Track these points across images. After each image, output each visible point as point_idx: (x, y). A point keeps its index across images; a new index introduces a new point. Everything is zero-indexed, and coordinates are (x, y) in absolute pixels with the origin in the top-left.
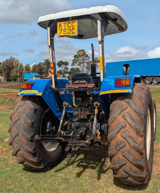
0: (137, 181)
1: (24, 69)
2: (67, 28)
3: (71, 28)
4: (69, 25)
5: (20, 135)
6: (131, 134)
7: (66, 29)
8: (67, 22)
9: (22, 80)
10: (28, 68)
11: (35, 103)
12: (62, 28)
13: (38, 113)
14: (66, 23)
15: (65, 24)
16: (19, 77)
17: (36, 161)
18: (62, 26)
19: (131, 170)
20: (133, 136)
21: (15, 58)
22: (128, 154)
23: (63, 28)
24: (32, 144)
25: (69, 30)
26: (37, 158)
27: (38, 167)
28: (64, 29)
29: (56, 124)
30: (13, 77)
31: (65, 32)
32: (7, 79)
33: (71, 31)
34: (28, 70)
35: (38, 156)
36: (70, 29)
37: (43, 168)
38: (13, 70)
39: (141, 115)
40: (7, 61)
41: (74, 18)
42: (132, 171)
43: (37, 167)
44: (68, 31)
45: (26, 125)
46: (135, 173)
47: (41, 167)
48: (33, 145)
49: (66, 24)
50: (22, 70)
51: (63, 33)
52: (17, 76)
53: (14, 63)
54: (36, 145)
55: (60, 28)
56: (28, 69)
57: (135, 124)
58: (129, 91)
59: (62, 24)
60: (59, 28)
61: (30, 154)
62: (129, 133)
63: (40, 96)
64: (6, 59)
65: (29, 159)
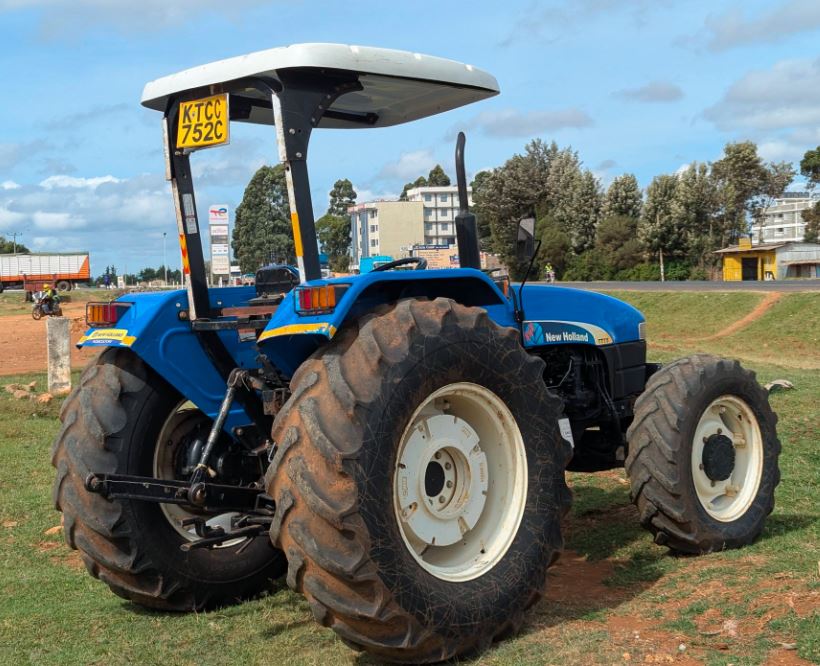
0: (369, 637)
1: (605, 207)
2: (203, 120)
3: (214, 120)
4: (211, 110)
5: (74, 475)
6: (311, 468)
7: (201, 125)
8: (205, 101)
9: (591, 270)
10: (626, 198)
11: (131, 373)
12: (190, 120)
13: (135, 405)
14: (202, 104)
15: (199, 106)
16: (580, 250)
17: (127, 567)
18: (190, 113)
19: (324, 588)
20: (317, 473)
21: (555, 149)
22: (301, 532)
23: (194, 121)
24: (111, 506)
25: (209, 127)
26: (131, 559)
27: (146, 593)
28: (196, 125)
29: (230, 449)
30: (544, 252)
31: (197, 135)
32: (512, 266)
33: (213, 131)
34: (626, 212)
35: (139, 550)
36: (211, 124)
37: (164, 597)
38: (547, 213)
39: (349, 405)
40: (512, 166)
41: (220, 88)
42: (329, 592)
43: (140, 592)
44: (205, 132)
45: (90, 445)
46: (340, 600)
47: (156, 594)
48: (115, 511)
49: (203, 108)
50: (597, 211)
51: (194, 139)
52: (565, 248)
53: (551, 178)
54: (124, 513)
55: (187, 123)
56: (630, 207)
57: (322, 434)
58: (321, 328)
59: (191, 106)
60: (184, 122)
61: (106, 542)
62: (304, 463)
63: (127, 348)
64: (510, 157)
65: (106, 558)
